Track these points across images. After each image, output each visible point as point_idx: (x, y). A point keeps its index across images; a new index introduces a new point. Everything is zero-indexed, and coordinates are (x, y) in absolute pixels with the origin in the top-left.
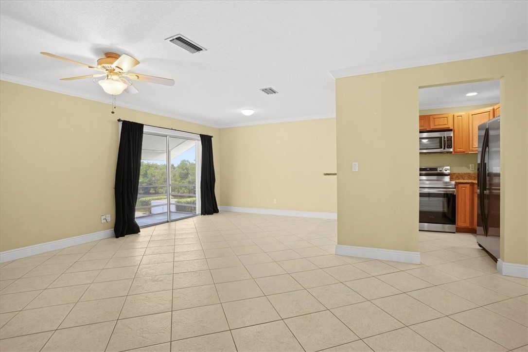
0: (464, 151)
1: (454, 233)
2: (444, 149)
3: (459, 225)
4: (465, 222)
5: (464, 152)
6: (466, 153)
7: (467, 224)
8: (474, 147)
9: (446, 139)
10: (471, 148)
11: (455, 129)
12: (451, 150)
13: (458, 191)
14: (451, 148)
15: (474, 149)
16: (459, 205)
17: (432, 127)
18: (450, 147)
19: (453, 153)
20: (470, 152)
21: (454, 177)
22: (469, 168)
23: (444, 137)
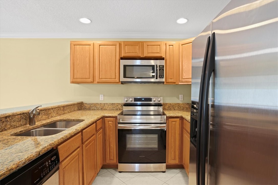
0: (175, 81)
1: (164, 172)
2: (157, 78)
3: (169, 162)
4: (175, 159)
5: (175, 83)
6: (176, 84)
7: (177, 162)
8: (183, 78)
9: (158, 68)
10: (181, 79)
11: (167, 58)
12: (164, 80)
13: (168, 126)
14: (163, 78)
15: (184, 80)
16: (170, 141)
17: (146, 55)
18: (161, 77)
19: (165, 83)
20: (180, 83)
21: (166, 107)
22: (179, 98)
23: (157, 65)
